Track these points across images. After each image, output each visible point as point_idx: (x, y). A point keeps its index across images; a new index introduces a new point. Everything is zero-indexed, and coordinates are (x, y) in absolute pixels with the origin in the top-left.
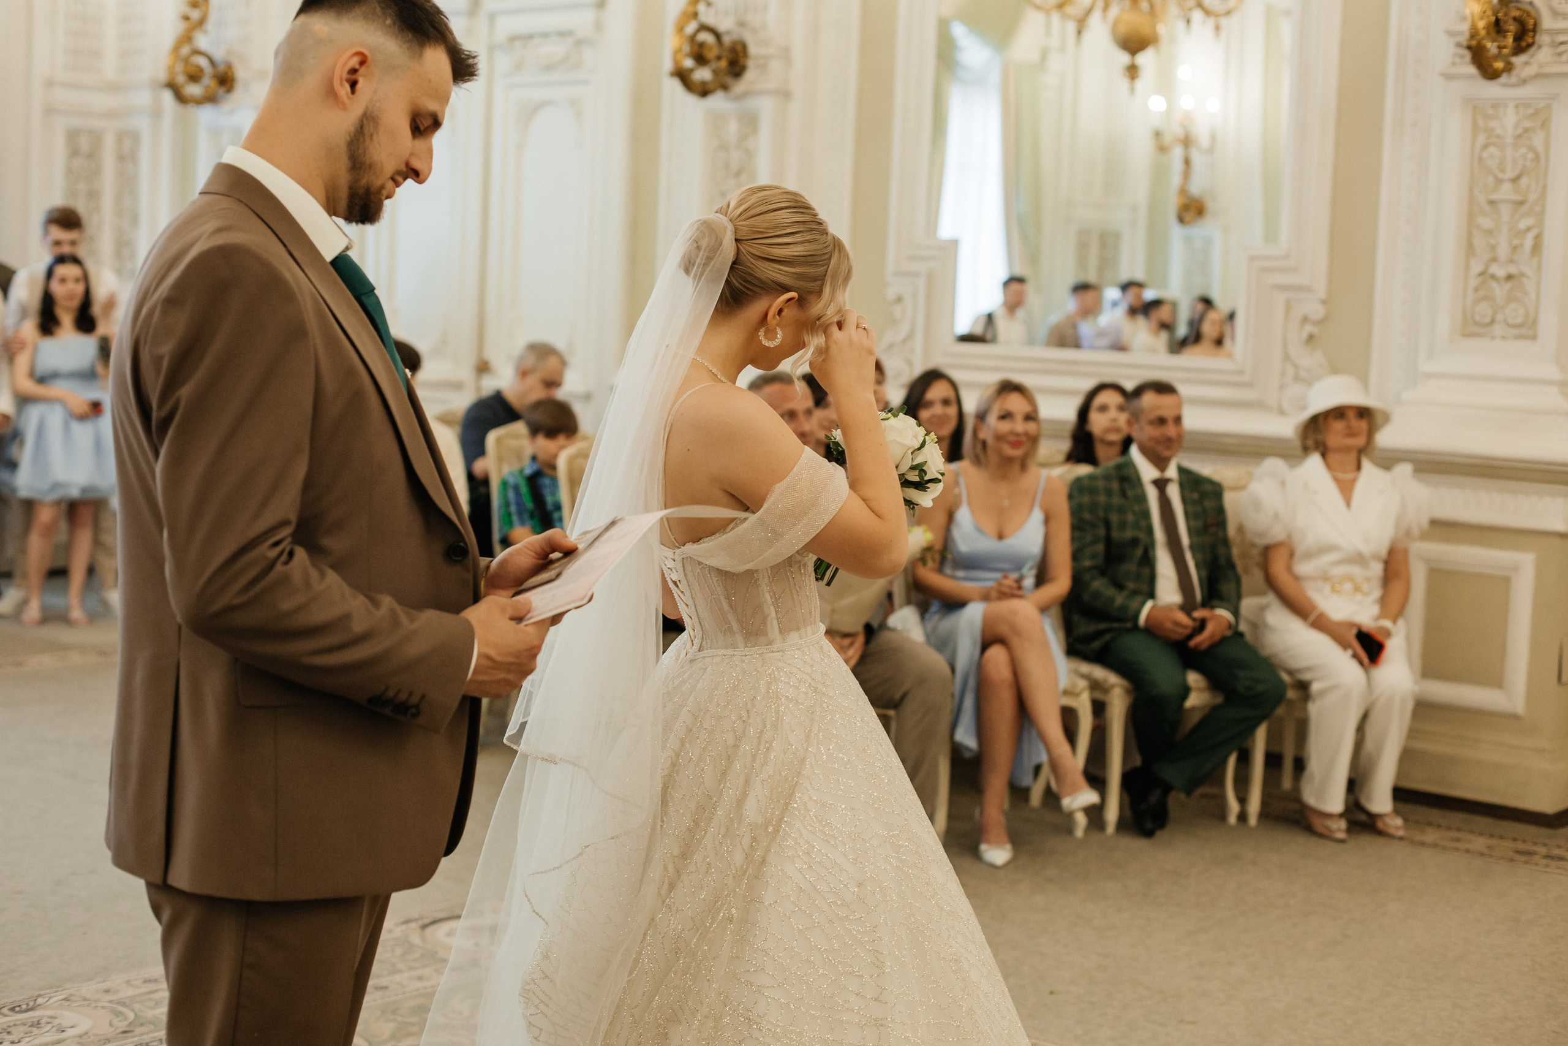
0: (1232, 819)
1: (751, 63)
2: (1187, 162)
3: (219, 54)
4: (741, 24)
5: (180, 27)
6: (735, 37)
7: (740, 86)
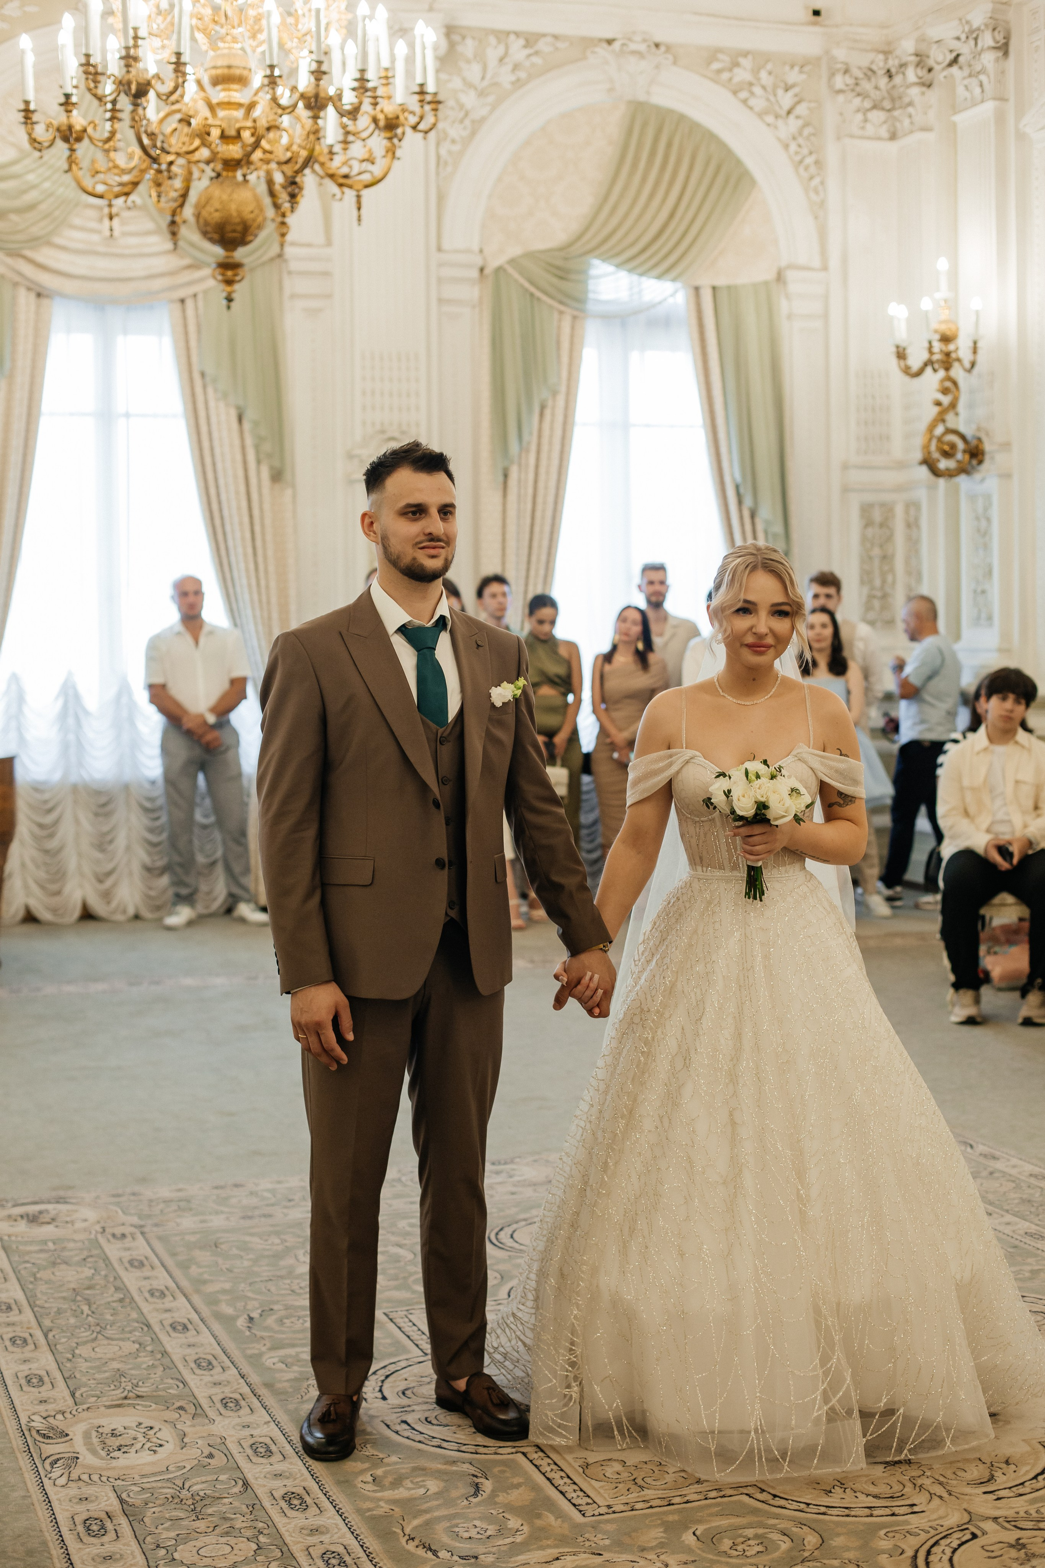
3: (970, 432)
5: (933, 412)
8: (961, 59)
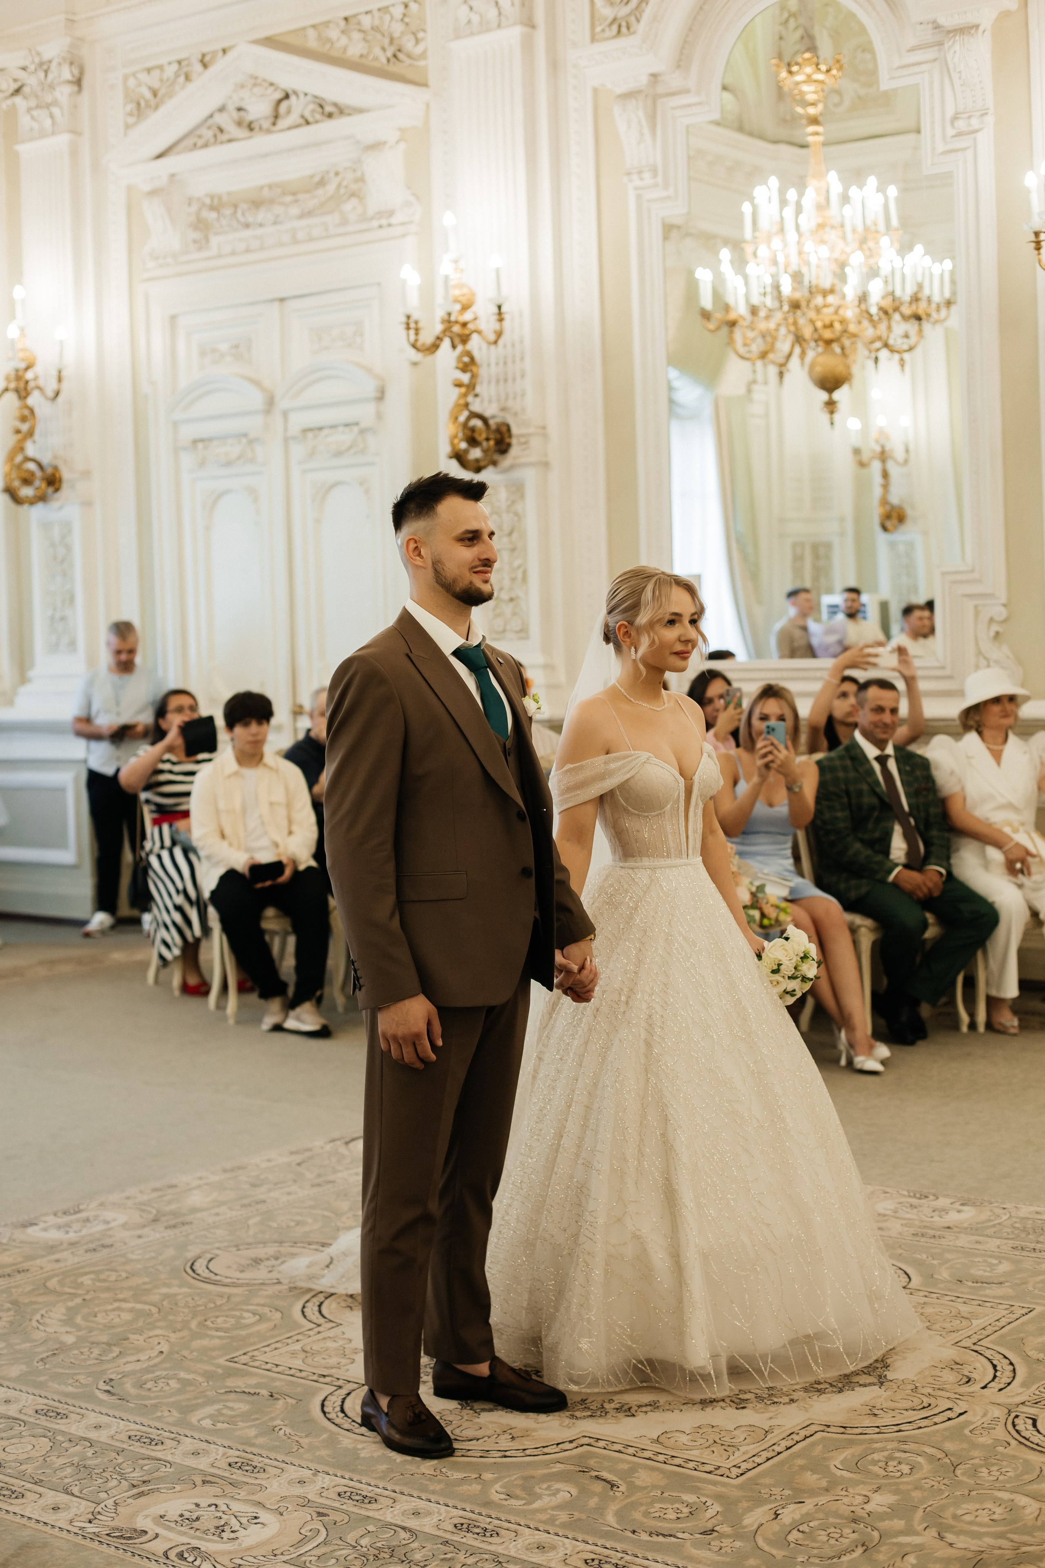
0: (965, 1029)
1: (514, 441)
2: (885, 475)
3: (45, 460)
4: (503, 409)
5: (12, 440)
6: (498, 420)
7: (507, 461)
8: (26, 90)
